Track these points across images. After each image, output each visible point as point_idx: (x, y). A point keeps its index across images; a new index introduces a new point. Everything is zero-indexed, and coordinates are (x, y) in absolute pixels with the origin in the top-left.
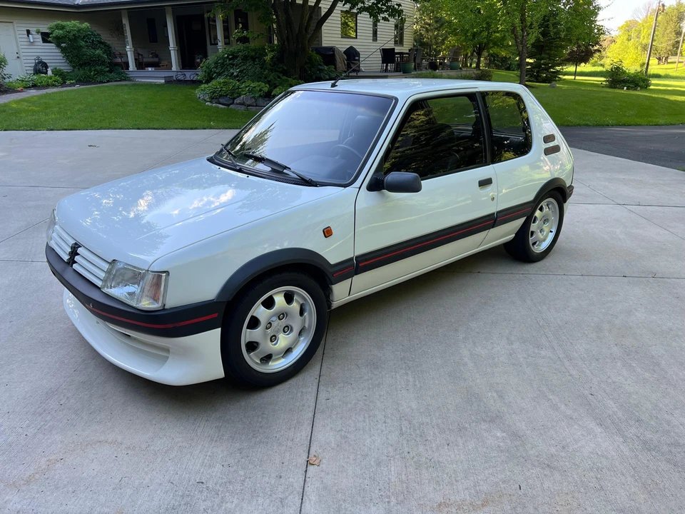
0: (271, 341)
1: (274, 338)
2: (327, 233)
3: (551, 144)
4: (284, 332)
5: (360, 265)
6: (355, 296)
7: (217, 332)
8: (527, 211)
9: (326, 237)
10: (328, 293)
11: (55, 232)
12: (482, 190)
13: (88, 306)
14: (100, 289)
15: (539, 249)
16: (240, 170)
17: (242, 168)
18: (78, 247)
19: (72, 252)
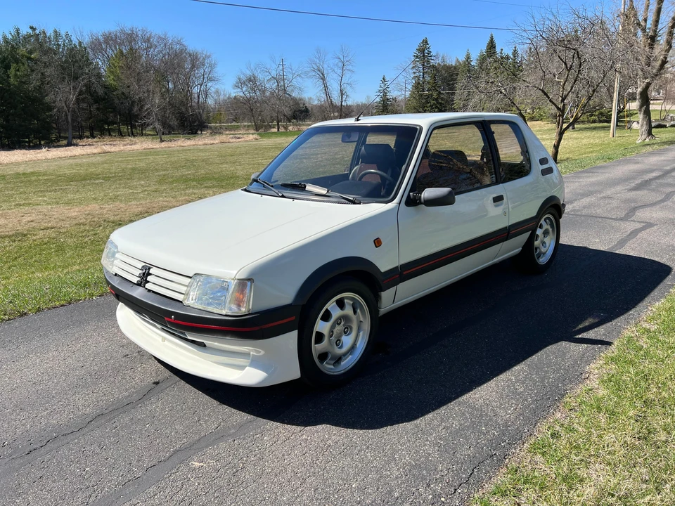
0: (337, 345)
1: (339, 342)
2: (378, 243)
3: (545, 166)
4: (345, 333)
5: (405, 273)
6: (399, 303)
7: (295, 334)
8: (529, 226)
9: (377, 247)
10: (378, 298)
11: (117, 259)
12: (496, 206)
13: (169, 319)
14: (181, 302)
15: (543, 260)
16: (283, 196)
17: (285, 194)
18: (149, 268)
19: (144, 274)
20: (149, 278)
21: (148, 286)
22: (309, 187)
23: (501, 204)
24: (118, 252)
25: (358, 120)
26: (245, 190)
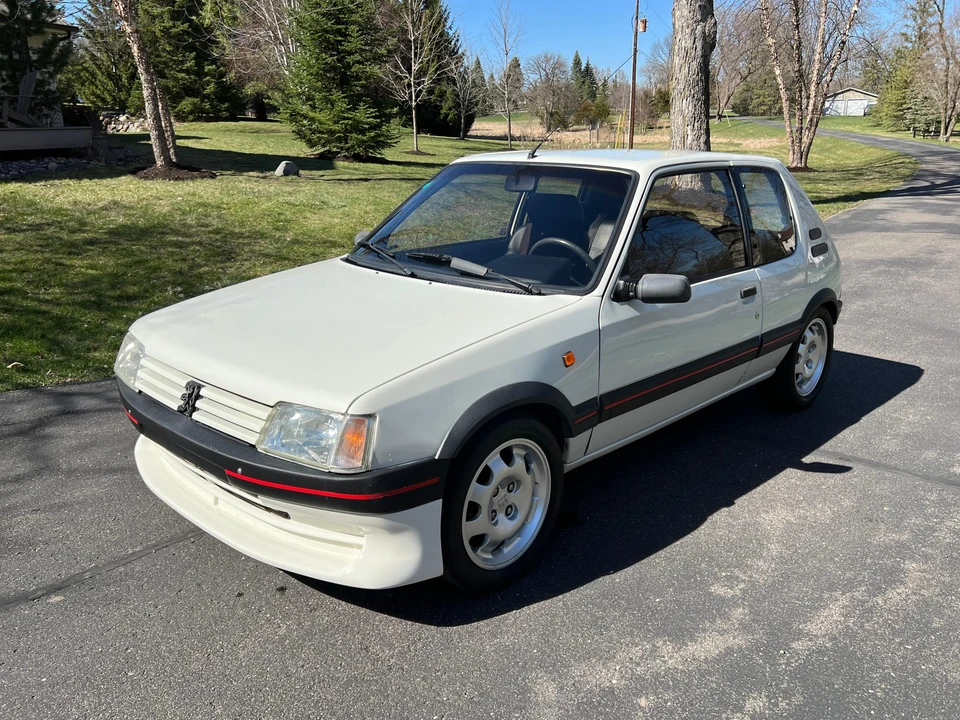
2: (568, 359)
3: (818, 241)
5: (605, 408)
6: (593, 455)
7: (439, 502)
8: (791, 335)
9: (566, 366)
10: (563, 446)
11: (142, 367)
12: (744, 303)
13: (231, 473)
14: (254, 446)
15: (806, 390)
16: (413, 275)
17: (416, 272)
18: (200, 387)
19: (190, 395)
20: (198, 404)
21: (196, 416)
22: (457, 263)
23: (753, 300)
24: (145, 356)
25: (533, 157)
26: (347, 260)
